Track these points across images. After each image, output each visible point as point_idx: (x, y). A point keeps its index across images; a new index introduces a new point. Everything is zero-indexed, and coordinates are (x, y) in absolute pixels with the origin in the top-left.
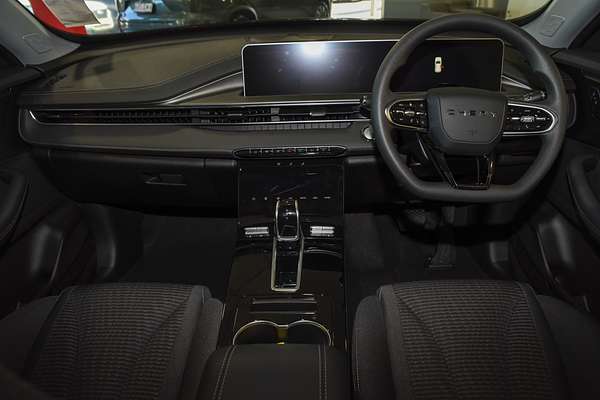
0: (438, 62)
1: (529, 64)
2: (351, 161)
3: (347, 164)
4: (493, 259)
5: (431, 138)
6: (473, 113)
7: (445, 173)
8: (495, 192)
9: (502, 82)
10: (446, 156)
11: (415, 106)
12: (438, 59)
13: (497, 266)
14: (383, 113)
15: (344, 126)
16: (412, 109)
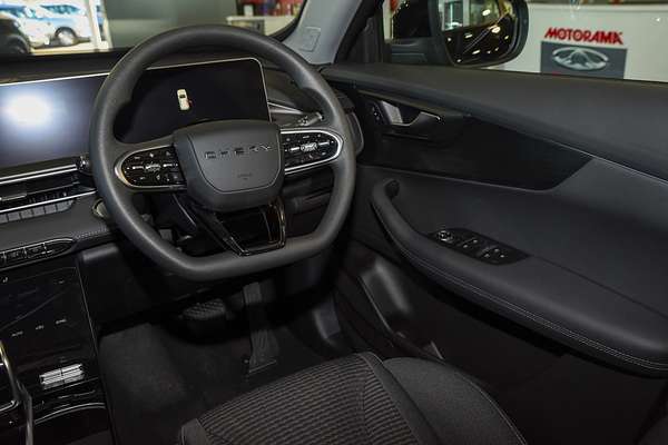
0: (183, 97)
1: (297, 85)
2: (88, 256)
3: (82, 263)
4: (325, 335)
5: (192, 196)
6: (239, 151)
7: (225, 240)
8: (295, 248)
9: (270, 111)
10: (220, 215)
11: (159, 157)
12: (181, 92)
13: (331, 342)
14: (113, 176)
15: (63, 207)
16: (155, 161)
